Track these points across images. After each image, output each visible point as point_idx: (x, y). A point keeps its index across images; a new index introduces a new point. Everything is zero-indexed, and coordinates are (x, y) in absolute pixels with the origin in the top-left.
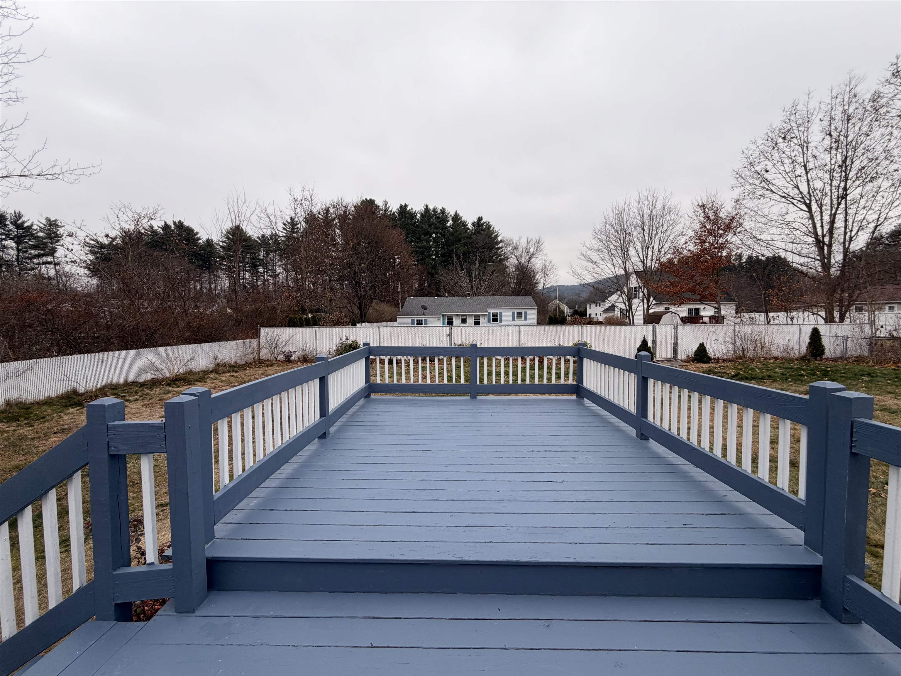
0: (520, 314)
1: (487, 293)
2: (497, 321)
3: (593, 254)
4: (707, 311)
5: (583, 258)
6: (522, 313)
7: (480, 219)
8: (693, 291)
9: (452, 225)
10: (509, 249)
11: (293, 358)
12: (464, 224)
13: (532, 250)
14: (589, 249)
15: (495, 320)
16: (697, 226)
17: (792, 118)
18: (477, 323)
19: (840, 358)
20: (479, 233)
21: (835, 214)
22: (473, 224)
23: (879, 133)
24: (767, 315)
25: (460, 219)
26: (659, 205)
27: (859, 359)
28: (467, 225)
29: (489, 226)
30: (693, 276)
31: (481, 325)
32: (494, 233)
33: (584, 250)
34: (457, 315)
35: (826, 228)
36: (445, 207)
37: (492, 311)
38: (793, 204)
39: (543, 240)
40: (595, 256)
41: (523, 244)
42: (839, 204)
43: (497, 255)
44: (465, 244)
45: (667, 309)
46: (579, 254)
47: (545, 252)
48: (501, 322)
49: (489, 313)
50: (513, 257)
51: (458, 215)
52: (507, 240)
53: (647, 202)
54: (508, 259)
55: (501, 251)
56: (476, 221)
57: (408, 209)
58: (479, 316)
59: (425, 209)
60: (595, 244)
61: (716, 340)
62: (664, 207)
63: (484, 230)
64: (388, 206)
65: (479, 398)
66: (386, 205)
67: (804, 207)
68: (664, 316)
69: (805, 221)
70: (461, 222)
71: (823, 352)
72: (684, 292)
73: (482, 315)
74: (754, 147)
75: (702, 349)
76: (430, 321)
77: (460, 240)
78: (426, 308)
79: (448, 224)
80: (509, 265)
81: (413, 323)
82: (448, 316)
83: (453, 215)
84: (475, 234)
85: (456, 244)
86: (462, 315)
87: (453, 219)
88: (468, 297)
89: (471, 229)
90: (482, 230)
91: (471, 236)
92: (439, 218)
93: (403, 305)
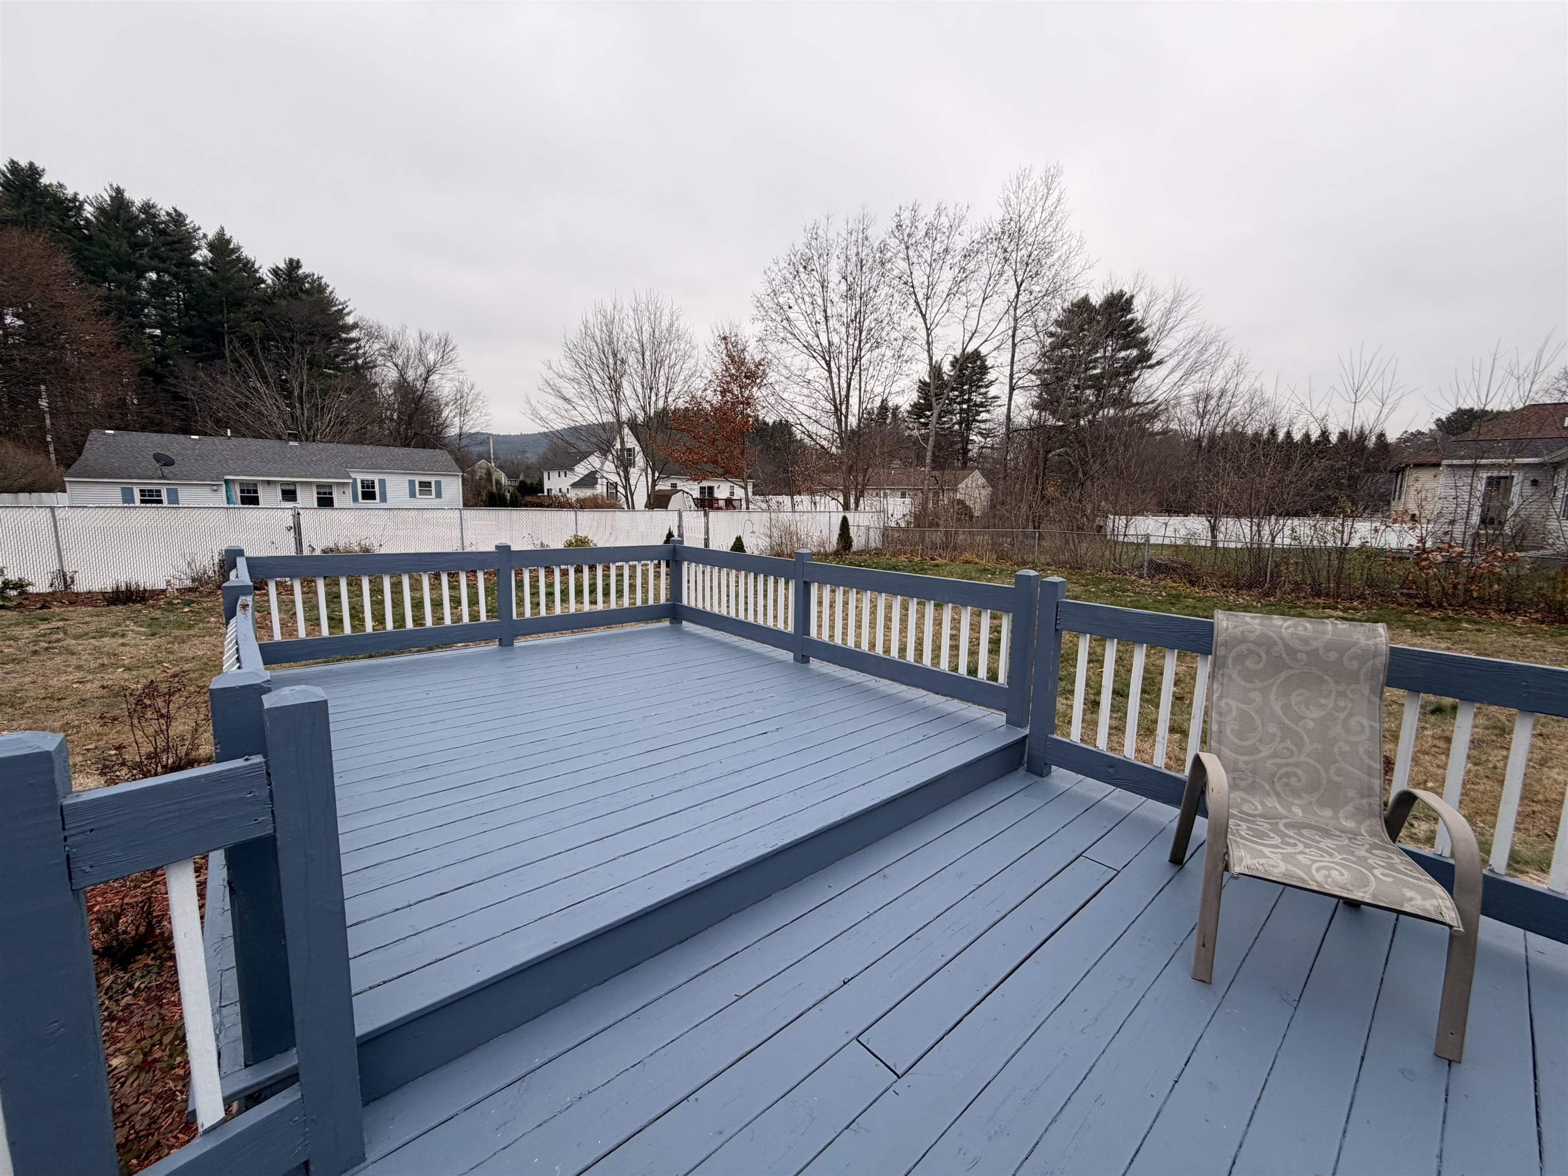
0: (425, 485)
1: (336, 437)
2: (374, 498)
3: (567, 385)
4: (722, 491)
5: (549, 390)
6: (430, 483)
7: (294, 265)
8: (715, 462)
9: (211, 262)
10: (376, 346)
12: (248, 267)
13: (431, 357)
14: (558, 375)
15: (369, 495)
16: (719, 368)
17: (813, 243)
18: (325, 502)
19: (862, 551)
20: (294, 296)
21: (851, 379)
22: (275, 273)
23: (884, 292)
24: (792, 499)
25: (233, 251)
26: (665, 324)
27: (878, 552)
28: (256, 271)
29: (319, 288)
30: (715, 440)
31: (336, 505)
32: (335, 305)
33: (550, 375)
34: (269, 482)
35: (843, 393)
37: (359, 477)
38: (814, 357)
39: (454, 342)
40: (569, 390)
41: (411, 342)
42: (854, 368)
43: (345, 354)
44: (257, 317)
45: (674, 485)
46: (541, 383)
47: (460, 365)
48: (384, 499)
49: (355, 480)
50: (389, 364)
51: (229, 242)
52: (371, 327)
53: (647, 314)
54: (375, 366)
55: (358, 348)
56: (282, 266)
57: (44, 181)
58: (330, 486)
60: (568, 368)
61: (753, 532)
62: (671, 325)
63: (307, 292)
65: (519, 643)
67: (823, 363)
68: (673, 497)
69: (823, 382)
70: (238, 257)
71: (851, 546)
72: (706, 463)
73: (337, 483)
74: (776, 269)
75: (738, 545)
76: (186, 495)
77: (239, 304)
78: (169, 462)
79: (198, 256)
80: (379, 380)
81: (128, 497)
82: (242, 483)
83: (210, 237)
84: (282, 296)
85: (229, 312)
86: (283, 483)
87: (212, 247)
88: (291, 443)
89: (270, 283)
90: (302, 291)
91: (272, 300)
92: (166, 233)
93: (79, 450)
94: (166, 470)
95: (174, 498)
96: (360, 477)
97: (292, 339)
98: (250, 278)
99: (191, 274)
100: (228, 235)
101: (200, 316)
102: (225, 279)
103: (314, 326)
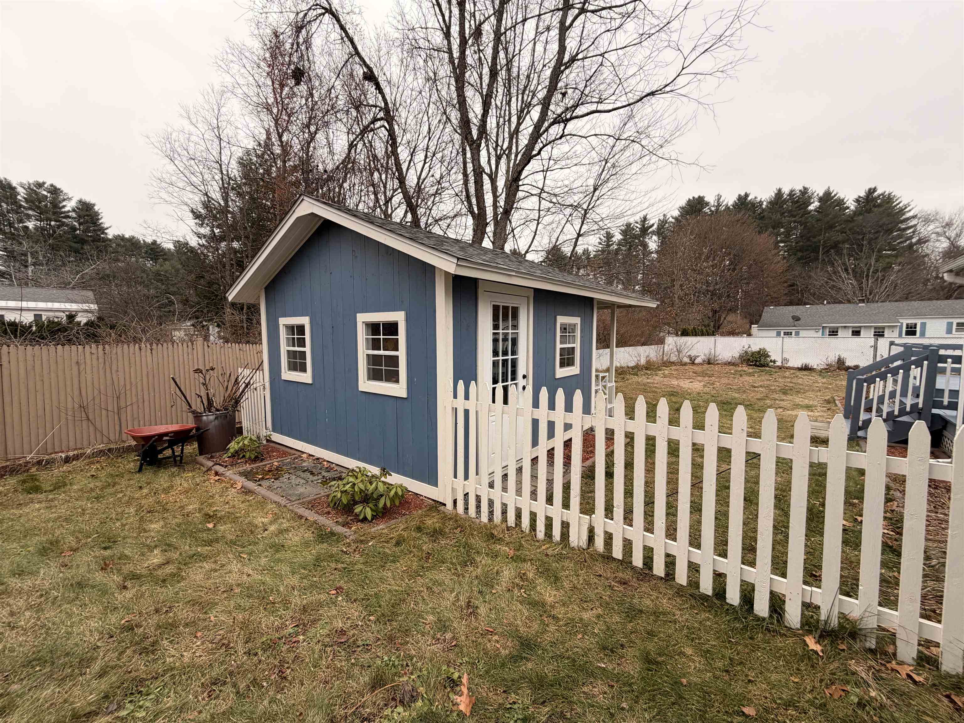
1: (888, 298)
2: (915, 334)
7: (872, 191)
9: (819, 208)
10: (931, 227)
11: (698, 361)
12: (840, 202)
15: (911, 332)
22: (857, 201)
25: (833, 197)
28: (845, 203)
29: (889, 199)
32: (899, 207)
34: (845, 327)
36: (806, 186)
43: (903, 238)
44: (843, 231)
48: (922, 334)
49: (902, 323)
50: (940, 238)
51: (831, 193)
52: (927, 215)
54: (927, 242)
55: (913, 232)
56: (863, 194)
57: (749, 198)
58: (884, 327)
59: (776, 195)
63: (880, 206)
64: (721, 200)
66: (719, 199)
70: (835, 201)
73: (889, 326)
76: (802, 333)
77: (832, 227)
78: (798, 320)
79: (811, 207)
80: (928, 252)
81: (778, 334)
82: (830, 328)
83: (821, 194)
84: (860, 214)
85: (825, 234)
86: (853, 327)
87: (821, 200)
88: (860, 305)
89: (852, 208)
90: (875, 206)
91: (852, 218)
92: (797, 202)
93: (760, 316)
94: (796, 323)
95: (797, 334)
96: (905, 322)
97: (862, 239)
98: (840, 209)
99: (807, 218)
100: (831, 190)
101: (808, 240)
102: (827, 215)
103: (881, 227)
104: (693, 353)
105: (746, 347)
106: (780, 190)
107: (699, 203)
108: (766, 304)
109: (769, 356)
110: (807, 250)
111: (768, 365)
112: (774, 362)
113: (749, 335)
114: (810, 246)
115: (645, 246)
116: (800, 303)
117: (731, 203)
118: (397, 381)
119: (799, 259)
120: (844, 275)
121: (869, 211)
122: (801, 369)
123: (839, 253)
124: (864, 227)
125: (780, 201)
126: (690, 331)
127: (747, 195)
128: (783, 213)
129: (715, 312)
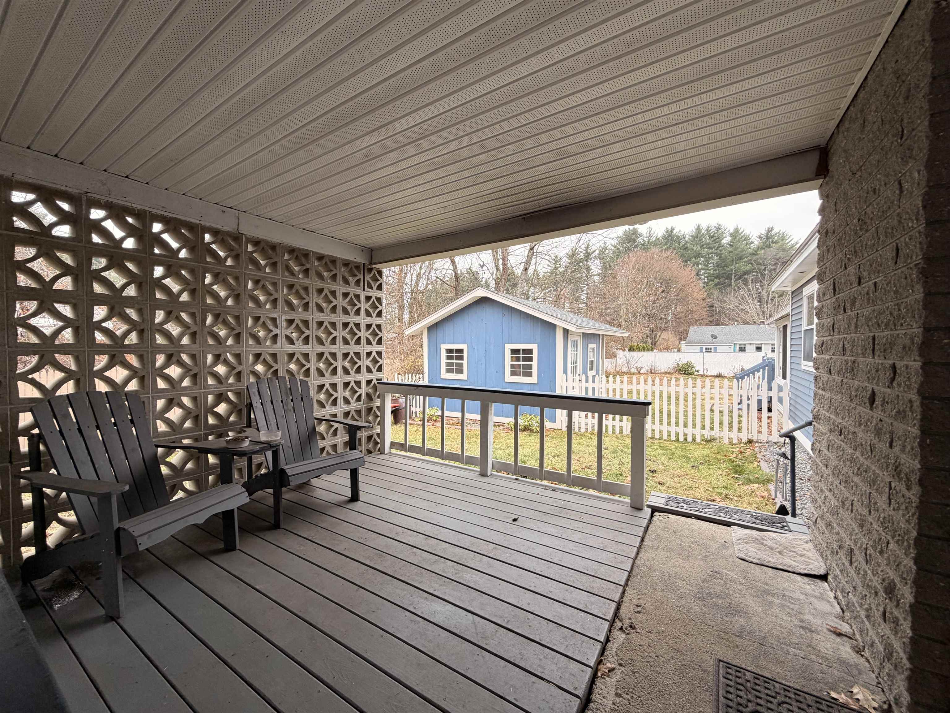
7: (770, 230)
9: (730, 242)
11: (643, 371)
12: (746, 238)
22: (760, 237)
25: (741, 234)
28: (751, 239)
29: (783, 237)
34: (751, 344)
36: (719, 223)
44: (750, 262)
51: (739, 230)
56: (764, 232)
57: (675, 232)
59: (696, 230)
63: (776, 242)
64: (652, 232)
70: (743, 236)
76: (720, 349)
77: (741, 258)
78: (715, 337)
79: (724, 241)
81: (701, 350)
82: (740, 344)
83: (732, 231)
84: (762, 248)
85: (736, 264)
86: (756, 344)
87: (731, 235)
88: (762, 326)
89: (756, 243)
90: (773, 242)
91: (756, 252)
92: (713, 236)
93: (687, 334)
94: (714, 340)
95: (715, 349)
97: (765, 269)
98: (747, 244)
99: (721, 251)
100: (739, 227)
101: (724, 269)
102: (736, 249)
103: (778, 260)
104: (639, 365)
105: (678, 360)
106: (699, 226)
107: (633, 234)
108: (690, 324)
109: (694, 367)
110: (722, 277)
111: (693, 374)
112: (698, 371)
113: (679, 350)
114: (725, 273)
115: (588, 269)
116: (717, 323)
117: (660, 235)
118: (531, 376)
119: (716, 285)
120: (750, 301)
121: (769, 247)
122: (717, 376)
123: (746, 282)
124: (766, 259)
125: (699, 235)
126: (635, 348)
127: (672, 229)
128: (703, 245)
129: (652, 331)
